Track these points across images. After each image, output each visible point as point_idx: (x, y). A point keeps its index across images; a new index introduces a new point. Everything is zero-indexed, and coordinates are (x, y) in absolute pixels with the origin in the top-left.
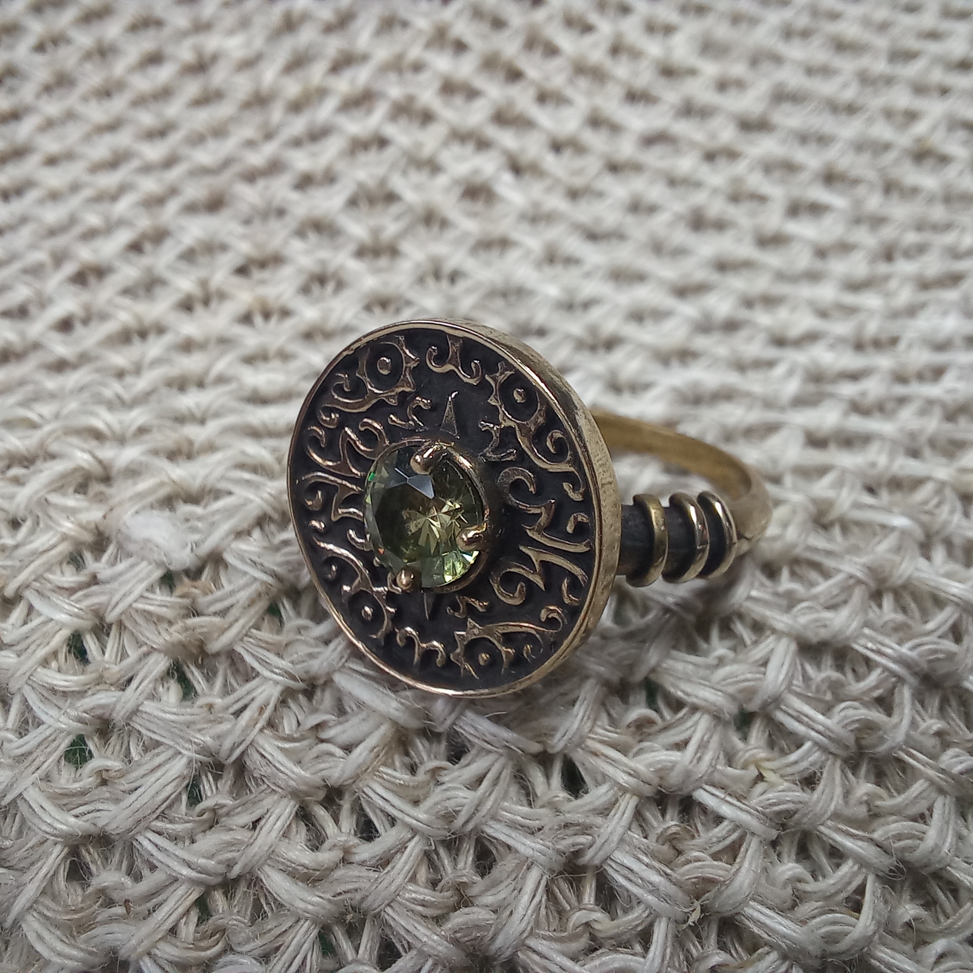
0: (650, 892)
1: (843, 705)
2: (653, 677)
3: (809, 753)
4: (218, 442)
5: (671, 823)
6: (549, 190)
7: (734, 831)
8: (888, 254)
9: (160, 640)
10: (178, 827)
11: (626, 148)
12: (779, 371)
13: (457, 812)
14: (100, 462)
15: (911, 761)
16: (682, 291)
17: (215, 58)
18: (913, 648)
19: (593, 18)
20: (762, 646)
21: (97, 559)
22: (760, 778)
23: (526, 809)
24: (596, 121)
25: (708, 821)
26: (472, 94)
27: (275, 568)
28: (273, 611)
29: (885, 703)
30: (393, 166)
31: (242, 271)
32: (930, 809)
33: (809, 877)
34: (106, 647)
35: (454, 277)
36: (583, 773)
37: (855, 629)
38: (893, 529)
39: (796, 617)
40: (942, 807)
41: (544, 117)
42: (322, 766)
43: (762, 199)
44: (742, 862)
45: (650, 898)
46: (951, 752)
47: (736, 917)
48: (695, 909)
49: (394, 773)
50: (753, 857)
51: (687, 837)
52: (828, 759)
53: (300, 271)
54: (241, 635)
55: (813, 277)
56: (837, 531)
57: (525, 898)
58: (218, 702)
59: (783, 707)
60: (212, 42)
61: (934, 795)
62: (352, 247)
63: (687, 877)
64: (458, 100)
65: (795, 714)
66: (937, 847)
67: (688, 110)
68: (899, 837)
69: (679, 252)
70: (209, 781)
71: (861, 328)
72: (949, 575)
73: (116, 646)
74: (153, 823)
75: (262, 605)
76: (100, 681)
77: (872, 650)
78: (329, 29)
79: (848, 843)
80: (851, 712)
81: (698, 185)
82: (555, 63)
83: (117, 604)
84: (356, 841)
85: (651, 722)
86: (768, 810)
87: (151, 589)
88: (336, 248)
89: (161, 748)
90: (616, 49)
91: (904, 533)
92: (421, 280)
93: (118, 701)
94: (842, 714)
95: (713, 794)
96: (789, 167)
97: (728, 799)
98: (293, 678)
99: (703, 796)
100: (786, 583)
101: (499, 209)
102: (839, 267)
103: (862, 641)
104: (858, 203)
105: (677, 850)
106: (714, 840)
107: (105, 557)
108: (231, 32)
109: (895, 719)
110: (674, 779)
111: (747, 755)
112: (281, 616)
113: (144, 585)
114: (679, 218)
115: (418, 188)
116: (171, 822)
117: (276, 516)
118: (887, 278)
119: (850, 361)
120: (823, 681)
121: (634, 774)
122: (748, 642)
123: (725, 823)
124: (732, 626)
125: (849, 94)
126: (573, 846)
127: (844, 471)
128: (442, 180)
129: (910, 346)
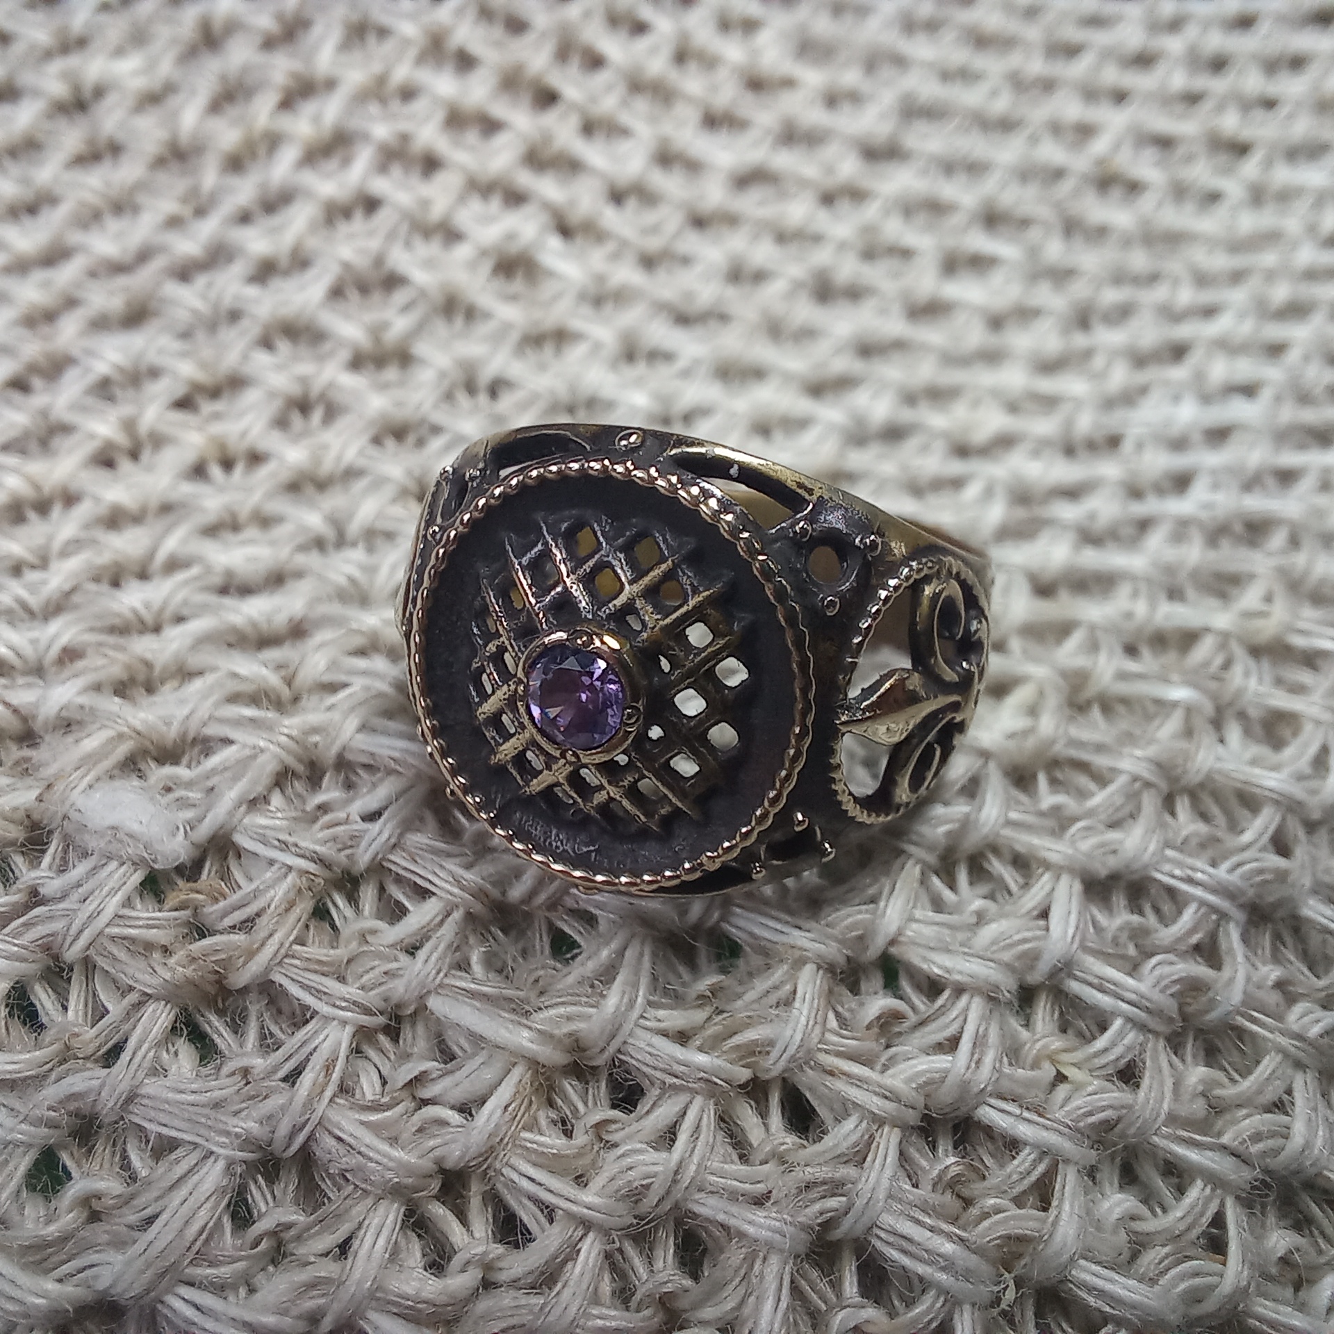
0: (943, 1269)
1: (1154, 961)
2: (893, 950)
3: (1121, 1034)
4: (194, 661)
5: (949, 1160)
6: (615, 256)
7: (1040, 1159)
8: (1083, 319)
9: (155, 981)
10: (224, 1271)
11: (714, 194)
12: (972, 491)
13: (647, 1187)
14: (15, 711)
15: (1255, 1028)
16: (818, 389)
17: (99, 92)
18: (1232, 870)
19: (646, 13)
20: (1034, 890)
21: (35, 863)
22: (1061, 1078)
23: (743, 1169)
24: (666, 158)
25: (997, 1148)
26: (490, 126)
27: (318, 848)
28: (321, 913)
29: (1209, 952)
30: (391, 236)
31: (184, 404)
32: (1289, 1092)
33: (1144, 1210)
34: (67, 1000)
35: (496, 388)
36: (814, 1103)
37: (1154, 854)
38: (1174, 705)
39: (1073, 842)
40: (1304, 1089)
41: (594, 154)
42: (431, 1143)
43: (906, 254)
44: (1059, 1206)
45: (942, 1277)
46: (1299, 1008)
47: (1062, 1287)
48: (1008, 1286)
49: (542, 1139)
50: (1074, 1195)
51: (973, 1176)
52: (1148, 1040)
53: (272, 395)
54: (279, 957)
55: (992, 357)
56: (1096, 713)
57: (769, 1305)
58: (259, 1063)
59: (1078, 973)
60: (94, 67)
61: (1289, 1071)
62: (344, 355)
63: (988, 1239)
64: (472, 136)
65: (1096, 981)
66: (1307, 1145)
67: (791, 136)
68: (1257, 1137)
69: (806, 334)
70: (260, 1188)
71: (1069, 424)
72: (1254, 762)
73: (83, 994)
74: (186, 1270)
75: (304, 907)
76: (66, 1055)
77: (1181, 879)
78: (269, 44)
79: (1193, 1155)
80: (1167, 969)
81: (817, 239)
82: (602, 78)
83: (81, 931)
84: (499, 1249)
85: (897, 1016)
86: (1082, 1124)
87: (128, 903)
88: (321, 359)
89: (179, 1152)
90: (682, 56)
91: (1190, 710)
92: (449, 397)
93: (103, 1085)
94: (1157, 972)
95: (1002, 1111)
96: (936, 208)
97: (1026, 1114)
98: (367, 1011)
99: (990, 1114)
100: (1048, 798)
101: (548, 289)
102: (1022, 340)
103: (1167, 867)
104: (1033, 252)
105: (963, 1199)
106: (1015, 1177)
107: (47, 860)
108: (119, 52)
109: (1226, 973)
110: (946, 1095)
111: (1038, 1045)
112: (333, 920)
113: (119, 897)
114: (797, 286)
115: (429, 264)
116: (212, 1264)
117: (300, 768)
118: (1088, 354)
119: (1063, 472)
120: (1121, 929)
121: (890, 1095)
122: (1013, 887)
123: (1027, 1151)
124: (986, 865)
125: (1001, 105)
126: (821, 1214)
127: (1093, 628)
128: (463, 252)
129: (1140, 446)
